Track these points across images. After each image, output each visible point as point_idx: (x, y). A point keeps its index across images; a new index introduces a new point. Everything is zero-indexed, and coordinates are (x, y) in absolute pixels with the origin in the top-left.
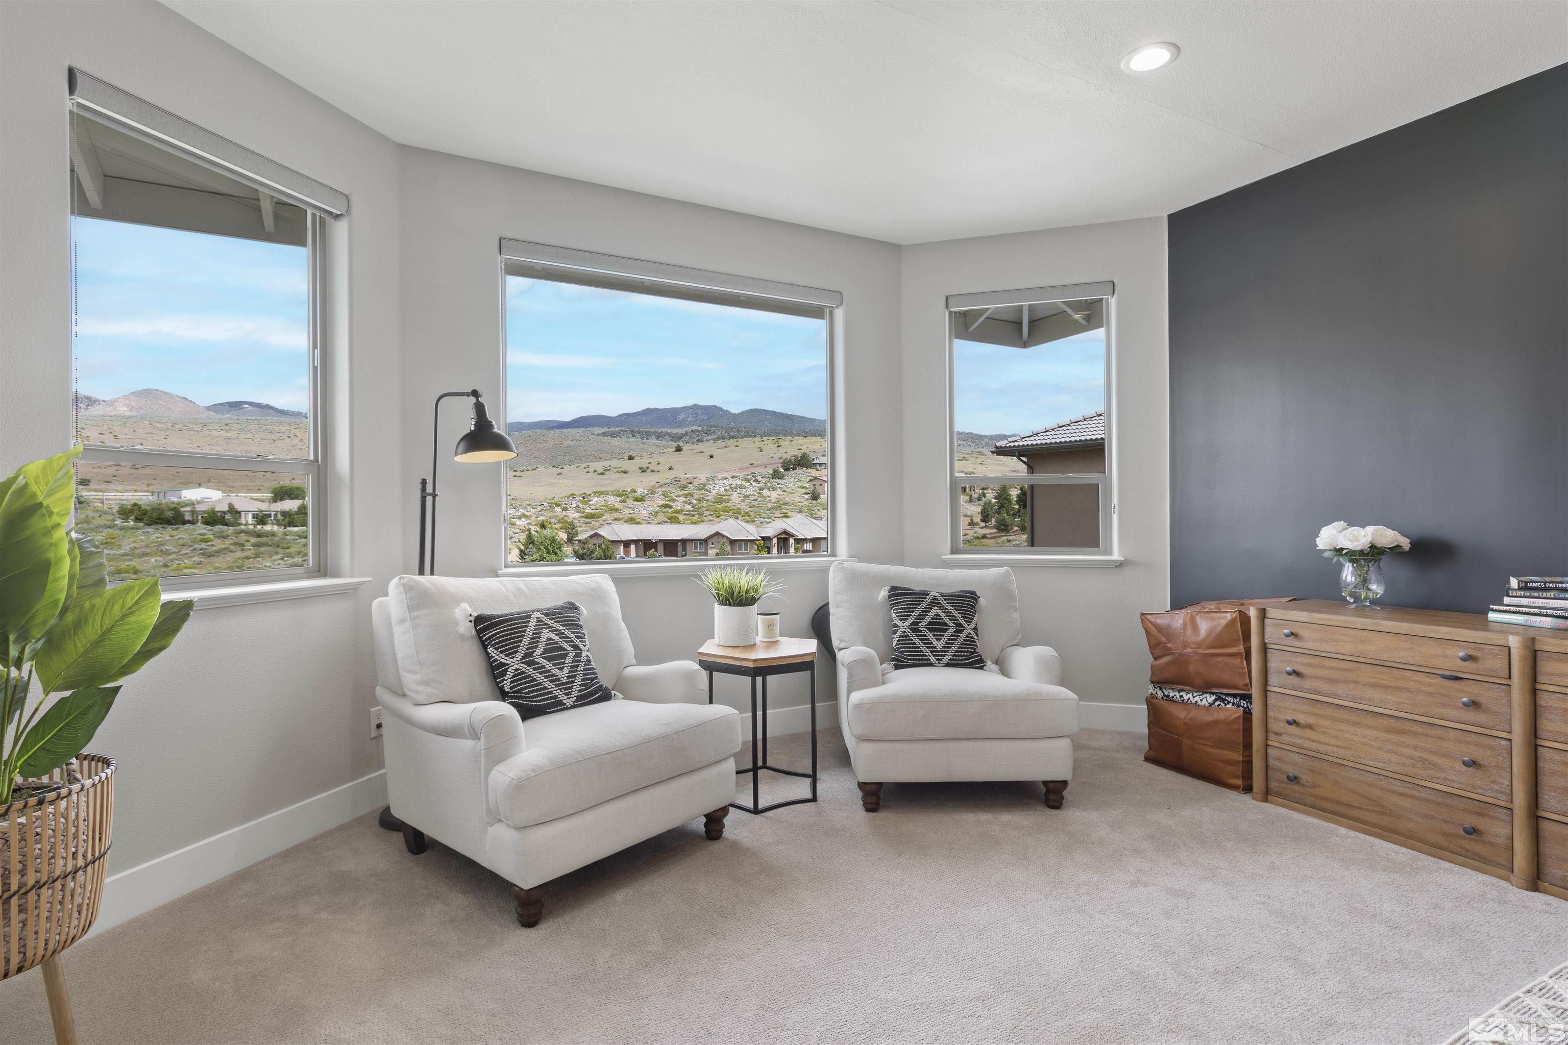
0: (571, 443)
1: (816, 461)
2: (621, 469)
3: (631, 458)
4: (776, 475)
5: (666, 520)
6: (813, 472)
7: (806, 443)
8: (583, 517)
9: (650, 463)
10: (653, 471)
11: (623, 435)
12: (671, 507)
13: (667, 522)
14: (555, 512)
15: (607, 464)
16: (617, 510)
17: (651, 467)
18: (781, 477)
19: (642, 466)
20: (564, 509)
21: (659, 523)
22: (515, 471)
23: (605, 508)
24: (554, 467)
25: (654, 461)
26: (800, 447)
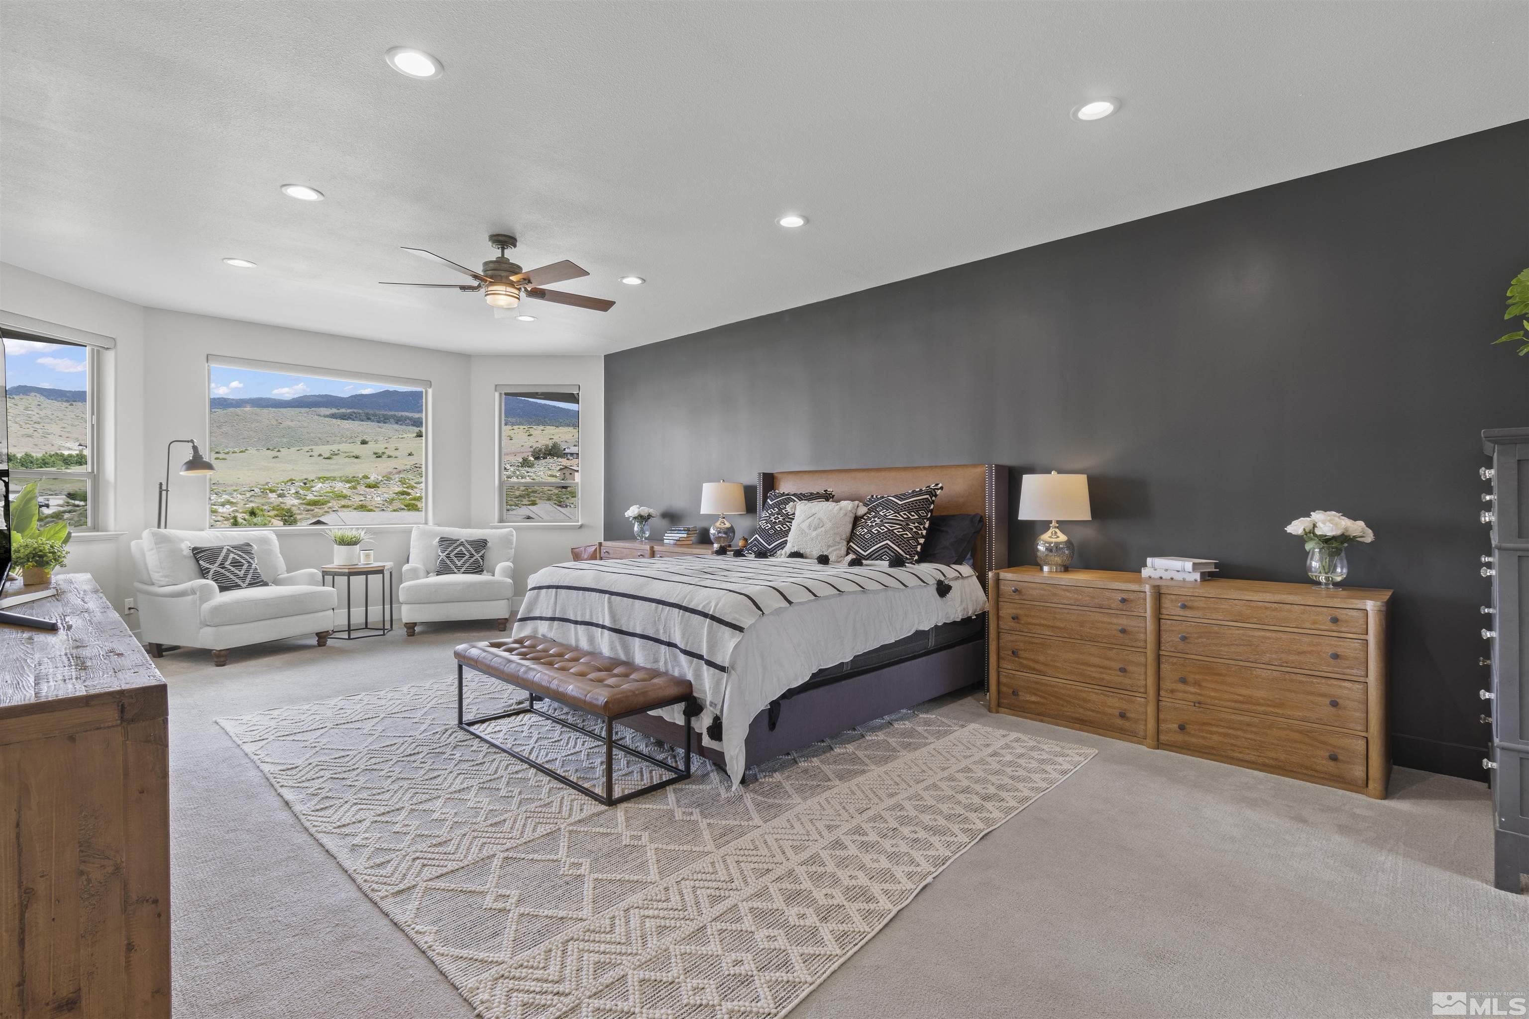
0: (290, 424)
1: (567, 451)
2: (352, 454)
3: (364, 442)
4: (525, 463)
5: (403, 507)
6: (564, 462)
7: (558, 433)
8: (304, 504)
9: (386, 448)
10: (389, 457)
11: (356, 417)
12: (409, 494)
13: (403, 509)
14: (269, 498)
15: (335, 447)
16: (345, 497)
17: (388, 452)
18: (531, 466)
19: (376, 451)
20: (280, 496)
21: (394, 511)
22: (217, 453)
23: (331, 494)
24: (268, 449)
25: (392, 446)
26: (552, 437)
